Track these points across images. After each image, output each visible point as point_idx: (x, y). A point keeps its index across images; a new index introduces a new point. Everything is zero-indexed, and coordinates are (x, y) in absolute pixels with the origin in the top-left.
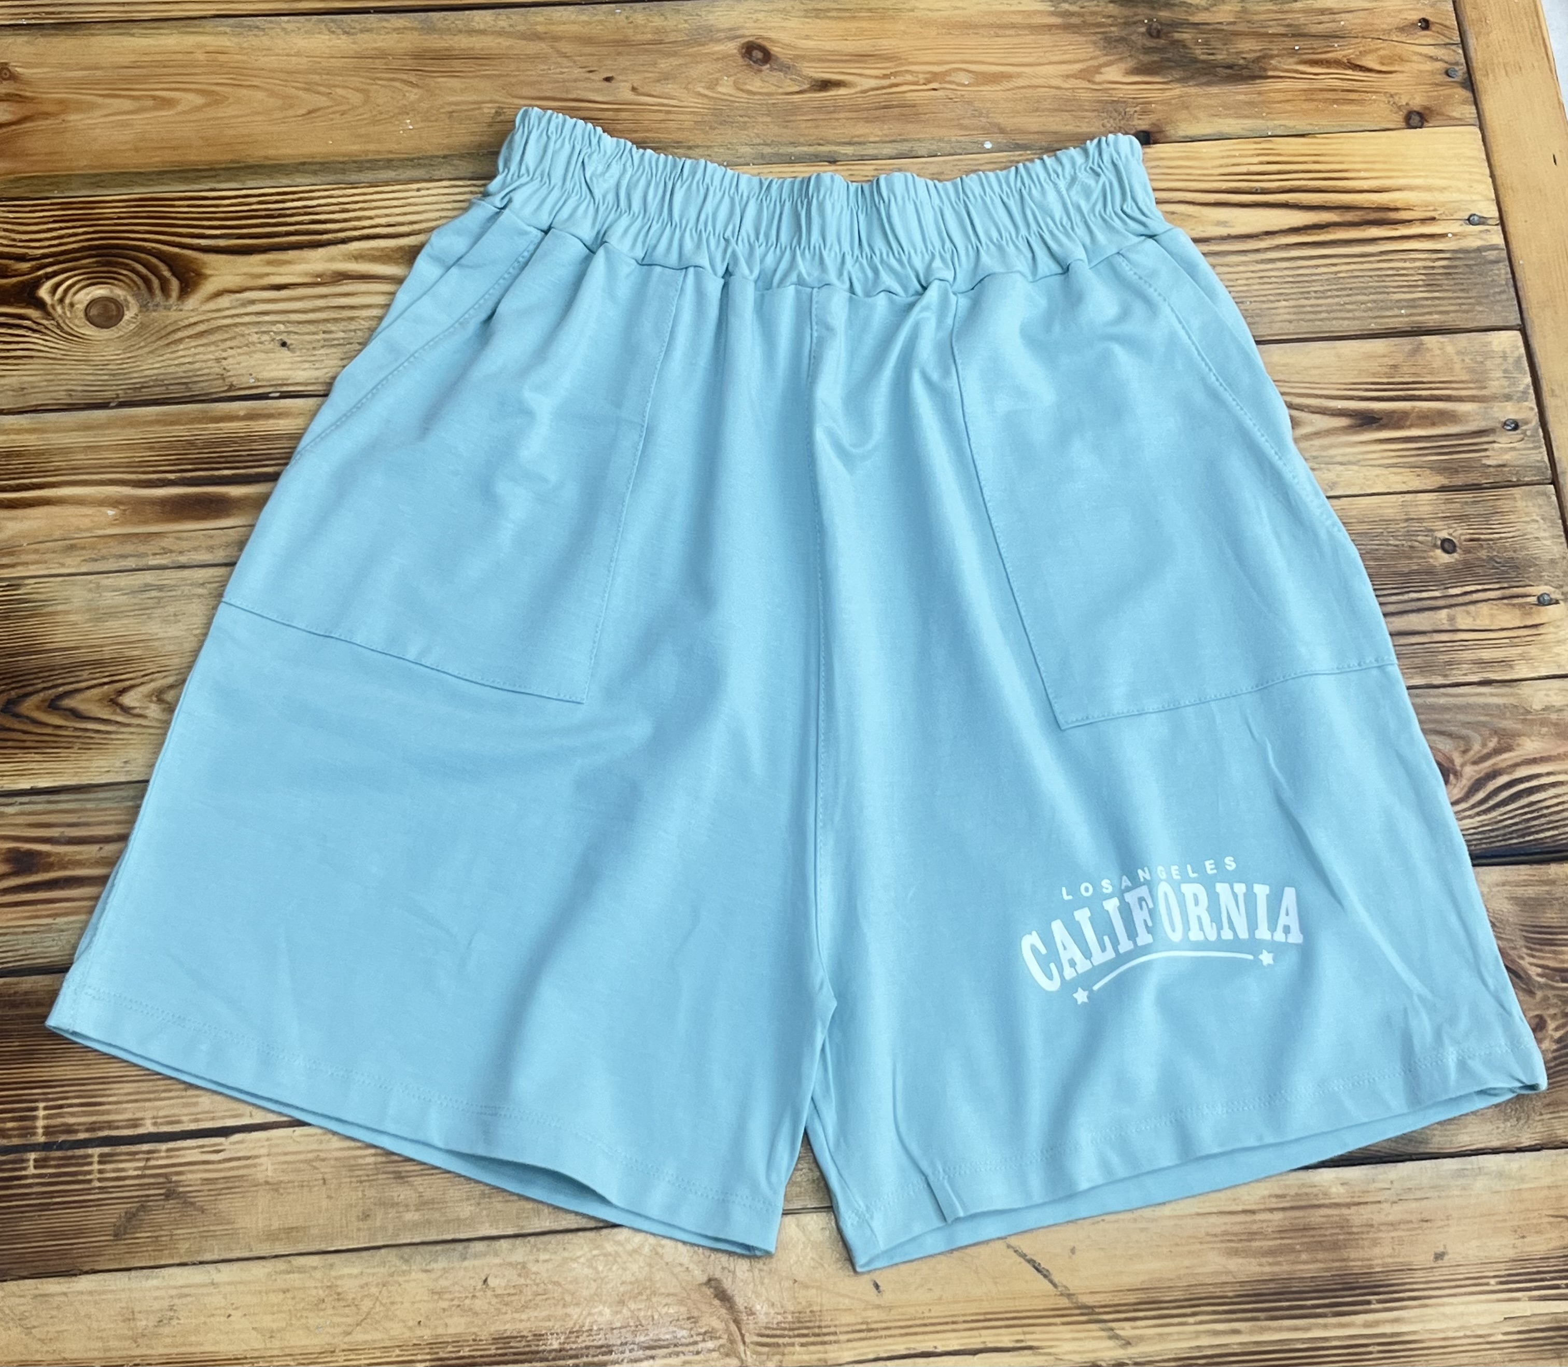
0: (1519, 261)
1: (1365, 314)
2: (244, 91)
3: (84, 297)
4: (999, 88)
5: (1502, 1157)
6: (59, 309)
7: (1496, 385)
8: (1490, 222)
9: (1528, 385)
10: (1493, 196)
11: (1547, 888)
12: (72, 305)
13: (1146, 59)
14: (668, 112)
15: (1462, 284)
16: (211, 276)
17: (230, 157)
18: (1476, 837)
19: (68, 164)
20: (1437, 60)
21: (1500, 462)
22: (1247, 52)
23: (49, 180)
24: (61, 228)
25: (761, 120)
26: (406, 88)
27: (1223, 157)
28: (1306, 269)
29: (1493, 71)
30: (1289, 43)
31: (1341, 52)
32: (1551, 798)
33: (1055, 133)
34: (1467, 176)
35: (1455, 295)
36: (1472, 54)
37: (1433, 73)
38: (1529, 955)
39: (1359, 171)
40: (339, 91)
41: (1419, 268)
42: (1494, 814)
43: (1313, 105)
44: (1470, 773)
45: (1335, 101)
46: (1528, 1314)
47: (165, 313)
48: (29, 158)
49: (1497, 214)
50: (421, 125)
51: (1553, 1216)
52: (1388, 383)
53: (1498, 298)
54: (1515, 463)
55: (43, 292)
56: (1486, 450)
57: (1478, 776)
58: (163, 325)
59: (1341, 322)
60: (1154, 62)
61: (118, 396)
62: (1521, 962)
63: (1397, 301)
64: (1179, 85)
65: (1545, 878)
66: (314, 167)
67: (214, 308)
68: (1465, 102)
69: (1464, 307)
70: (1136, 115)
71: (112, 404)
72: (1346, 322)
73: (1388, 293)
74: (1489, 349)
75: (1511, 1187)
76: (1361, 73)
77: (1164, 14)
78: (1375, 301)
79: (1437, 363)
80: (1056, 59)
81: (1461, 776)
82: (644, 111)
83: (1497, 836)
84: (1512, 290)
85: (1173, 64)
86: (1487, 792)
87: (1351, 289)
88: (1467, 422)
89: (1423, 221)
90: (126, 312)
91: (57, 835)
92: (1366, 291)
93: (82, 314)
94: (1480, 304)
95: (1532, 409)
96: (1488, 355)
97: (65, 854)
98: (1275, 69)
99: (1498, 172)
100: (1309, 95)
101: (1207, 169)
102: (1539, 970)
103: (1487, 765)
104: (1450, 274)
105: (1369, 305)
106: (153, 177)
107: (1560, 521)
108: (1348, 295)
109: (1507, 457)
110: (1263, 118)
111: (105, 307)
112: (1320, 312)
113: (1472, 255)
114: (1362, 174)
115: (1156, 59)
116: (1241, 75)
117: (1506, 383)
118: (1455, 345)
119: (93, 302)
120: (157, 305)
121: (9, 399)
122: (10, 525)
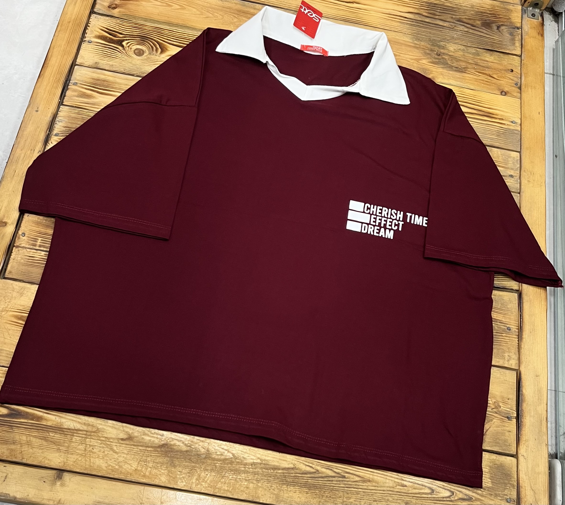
0: (523, 136)
2: (191, 8)
6: (127, 49)
8: (518, 124)
9: (518, 167)
10: (520, 117)
12: (131, 48)
13: (434, 60)
15: (506, 137)
16: (170, 50)
19: (139, 14)
20: (513, 80)
22: (462, 65)
23: (133, 17)
24: (133, 29)
26: (234, 18)
29: (528, 87)
30: (474, 66)
31: (488, 72)
34: (514, 111)
35: (504, 139)
36: (523, 81)
37: (511, 83)
40: (216, 14)
41: (496, 130)
43: (476, 83)
45: (483, 83)
47: (155, 56)
48: (129, 10)
49: (520, 123)
53: (516, 143)
54: (511, 186)
55: (124, 43)
58: (153, 59)
60: (437, 62)
61: (137, 74)
63: (488, 137)
64: (441, 69)
68: (518, 92)
69: (506, 143)
71: (135, 75)
73: (486, 134)
74: (510, 155)
76: (492, 78)
77: (442, 51)
78: (482, 136)
79: (495, 155)
80: (410, 54)
84: (520, 142)
85: (441, 63)
89: (500, 119)
90: (145, 54)
92: (480, 132)
93: (133, 51)
94: (510, 143)
95: (518, 173)
96: (510, 157)
98: (469, 71)
99: (523, 112)
100: (476, 80)
104: (504, 134)
106: (161, 22)
109: (509, 184)
110: (462, 82)
111: (140, 51)
113: (511, 131)
114: (486, 103)
116: (459, 71)
117: (512, 165)
118: (501, 152)
119: (137, 49)
120: (154, 54)
121: (108, 67)
122: (100, 98)
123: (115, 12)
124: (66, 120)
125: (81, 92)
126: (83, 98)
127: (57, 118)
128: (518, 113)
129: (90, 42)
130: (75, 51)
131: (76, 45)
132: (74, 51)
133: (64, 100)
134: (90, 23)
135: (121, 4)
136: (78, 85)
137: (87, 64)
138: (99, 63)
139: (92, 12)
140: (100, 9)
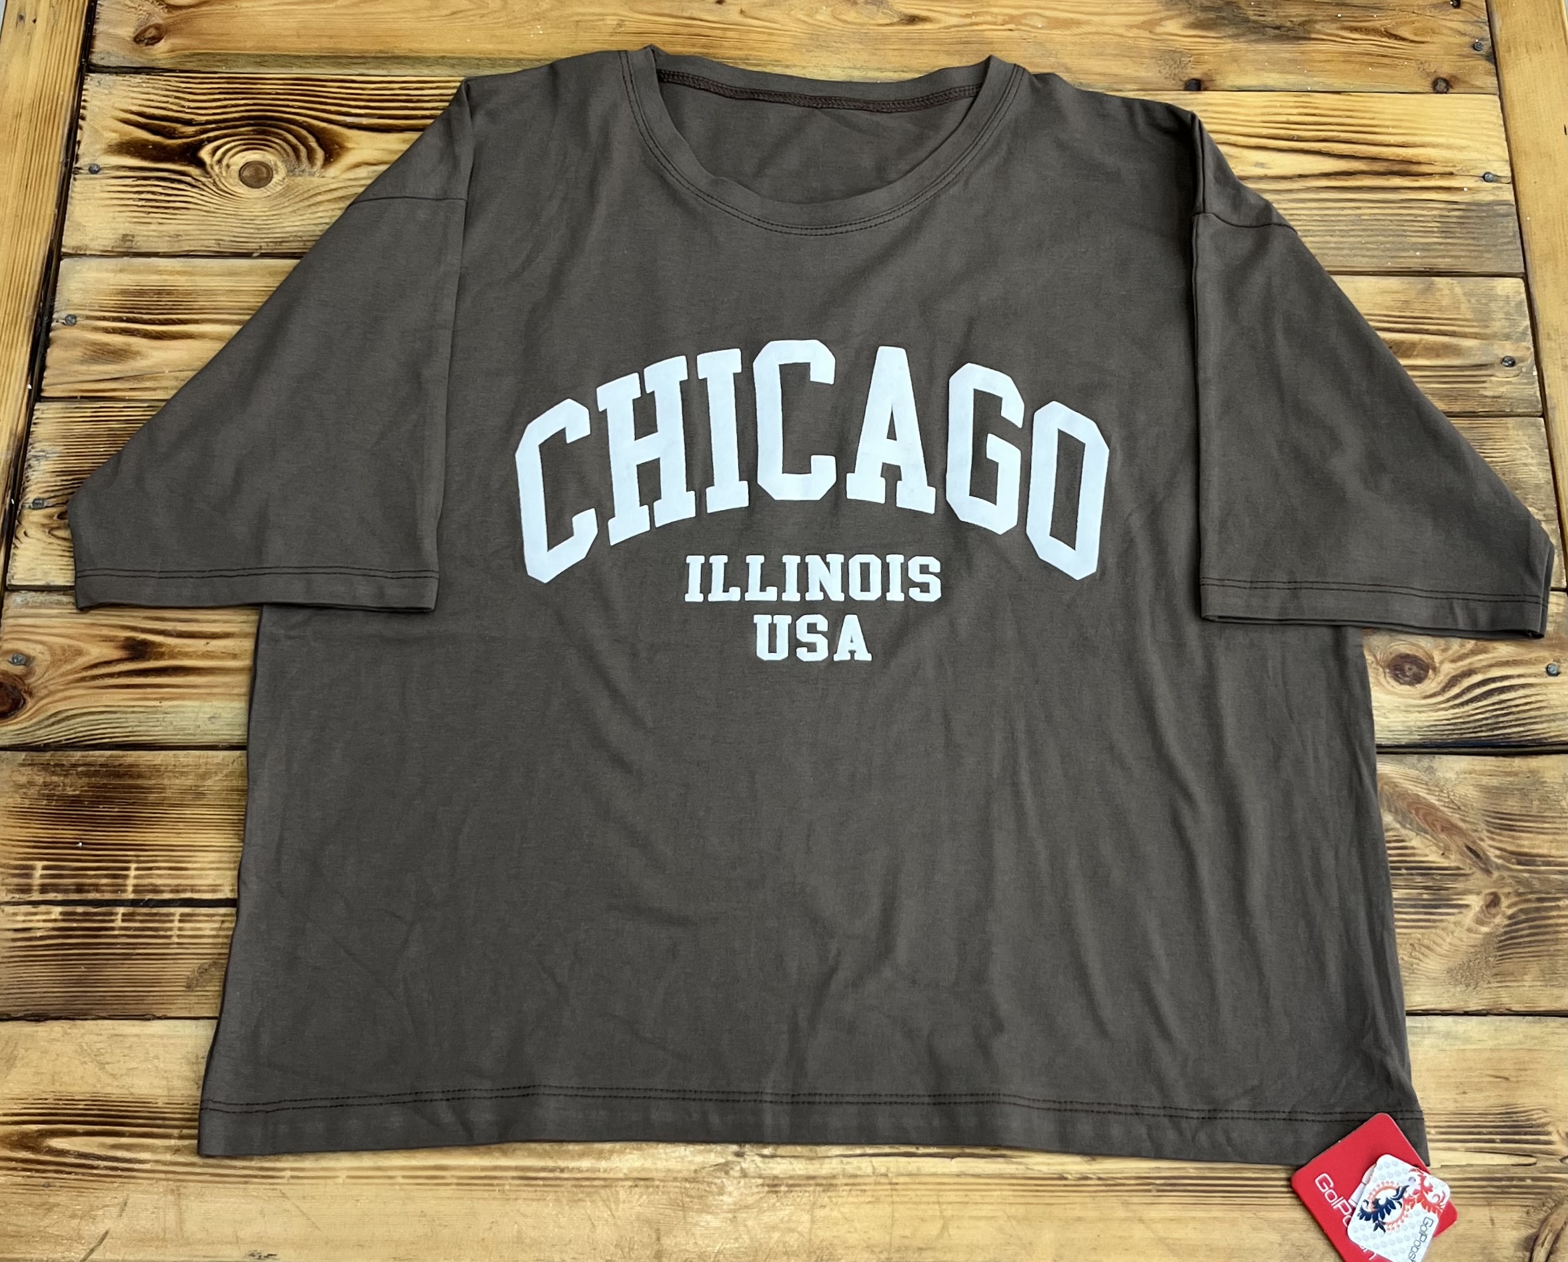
0: (1526, 219)
1: (1381, 253)
3: (239, 160)
4: (1068, 32)
5: (1450, 1019)
6: (216, 168)
7: (1498, 325)
8: (1503, 180)
9: (1526, 327)
10: (1508, 158)
11: (1511, 779)
12: (228, 166)
13: (1203, 15)
14: (770, 34)
15: (1473, 233)
16: (352, 149)
17: (378, 47)
18: (1449, 727)
19: (238, 44)
20: (1465, 34)
21: (1496, 394)
22: (1294, 16)
23: (218, 58)
24: (225, 99)
25: (852, 46)
27: (1265, 107)
28: (1333, 210)
29: (1516, 48)
30: (1333, 11)
31: (1380, 21)
32: (1520, 698)
33: (1116, 75)
34: (1485, 138)
35: (1468, 242)
36: (1497, 31)
37: (1460, 45)
38: (1488, 837)
39: (1388, 127)
41: (1435, 216)
42: (1466, 708)
43: (1349, 67)
44: (1448, 669)
45: (1371, 64)
46: (1464, 1163)
47: (309, 179)
48: (203, 37)
49: (1510, 175)
50: (550, 31)
51: (1492, 1076)
52: (1400, 317)
53: (1505, 247)
54: (1509, 395)
55: (205, 154)
56: (1484, 382)
57: (1454, 673)
58: (306, 189)
59: (1360, 259)
60: (1210, 19)
61: (261, 248)
62: (1482, 843)
63: (1415, 244)
64: (1230, 41)
65: (1509, 770)
66: (451, 61)
67: (352, 177)
68: (1488, 73)
69: (1473, 254)
70: (1190, 65)
71: (255, 255)
72: (1366, 259)
73: (1406, 236)
74: (1494, 292)
75: (1456, 1047)
76: (1396, 42)
78: (1393, 243)
79: (1445, 302)
80: (1122, 10)
81: (1439, 672)
82: (750, 31)
83: (1468, 728)
84: (1519, 241)
85: (1227, 22)
86: (1462, 688)
87: (1372, 230)
88: (1470, 355)
89: (1443, 175)
90: (275, 176)
91: (169, 628)
92: (1383, 233)
93: (236, 175)
94: (1489, 252)
95: (1528, 349)
96: (1493, 298)
97: (176, 646)
98: (1319, 32)
99: (1512, 138)
100: (1347, 57)
101: (1249, 115)
102: (1498, 852)
103: (1464, 664)
104: (1463, 223)
105: (1388, 246)
106: (310, 60)
107: (1547, 451)
108: (1369, 236)
109: (1503, 390)
110: (1305, 75)
111: (257, 171)
112: (1343, 249)
113: (1484, 208)
114: (1391, 130)
115: (1212, 16)
116: (1287, 36)
117: (1507, 324)
118: (1463, 287)
119: (247, 165)
120: (303, 171)
121: (166, 244)
122: (155, 353)
123: (161, 51)
124: (59, 449)
125: (94, 344)
126: (103, 363)
127: (29, 448)
128: (1498, 144)
129: (94, 170)
130: (50, 209)
131: (52, 187)
132: (48, 212)
133: (44, 383)
134: (84, 108)
135: (174, 24)
136: (80, 321)
137: (97, 245)
138: (133, 236)
139: (86, 67)
140: (108, 53)
